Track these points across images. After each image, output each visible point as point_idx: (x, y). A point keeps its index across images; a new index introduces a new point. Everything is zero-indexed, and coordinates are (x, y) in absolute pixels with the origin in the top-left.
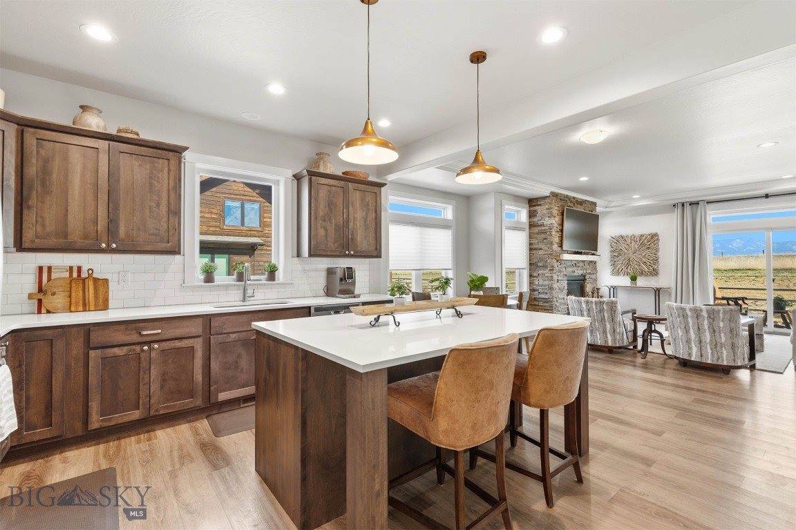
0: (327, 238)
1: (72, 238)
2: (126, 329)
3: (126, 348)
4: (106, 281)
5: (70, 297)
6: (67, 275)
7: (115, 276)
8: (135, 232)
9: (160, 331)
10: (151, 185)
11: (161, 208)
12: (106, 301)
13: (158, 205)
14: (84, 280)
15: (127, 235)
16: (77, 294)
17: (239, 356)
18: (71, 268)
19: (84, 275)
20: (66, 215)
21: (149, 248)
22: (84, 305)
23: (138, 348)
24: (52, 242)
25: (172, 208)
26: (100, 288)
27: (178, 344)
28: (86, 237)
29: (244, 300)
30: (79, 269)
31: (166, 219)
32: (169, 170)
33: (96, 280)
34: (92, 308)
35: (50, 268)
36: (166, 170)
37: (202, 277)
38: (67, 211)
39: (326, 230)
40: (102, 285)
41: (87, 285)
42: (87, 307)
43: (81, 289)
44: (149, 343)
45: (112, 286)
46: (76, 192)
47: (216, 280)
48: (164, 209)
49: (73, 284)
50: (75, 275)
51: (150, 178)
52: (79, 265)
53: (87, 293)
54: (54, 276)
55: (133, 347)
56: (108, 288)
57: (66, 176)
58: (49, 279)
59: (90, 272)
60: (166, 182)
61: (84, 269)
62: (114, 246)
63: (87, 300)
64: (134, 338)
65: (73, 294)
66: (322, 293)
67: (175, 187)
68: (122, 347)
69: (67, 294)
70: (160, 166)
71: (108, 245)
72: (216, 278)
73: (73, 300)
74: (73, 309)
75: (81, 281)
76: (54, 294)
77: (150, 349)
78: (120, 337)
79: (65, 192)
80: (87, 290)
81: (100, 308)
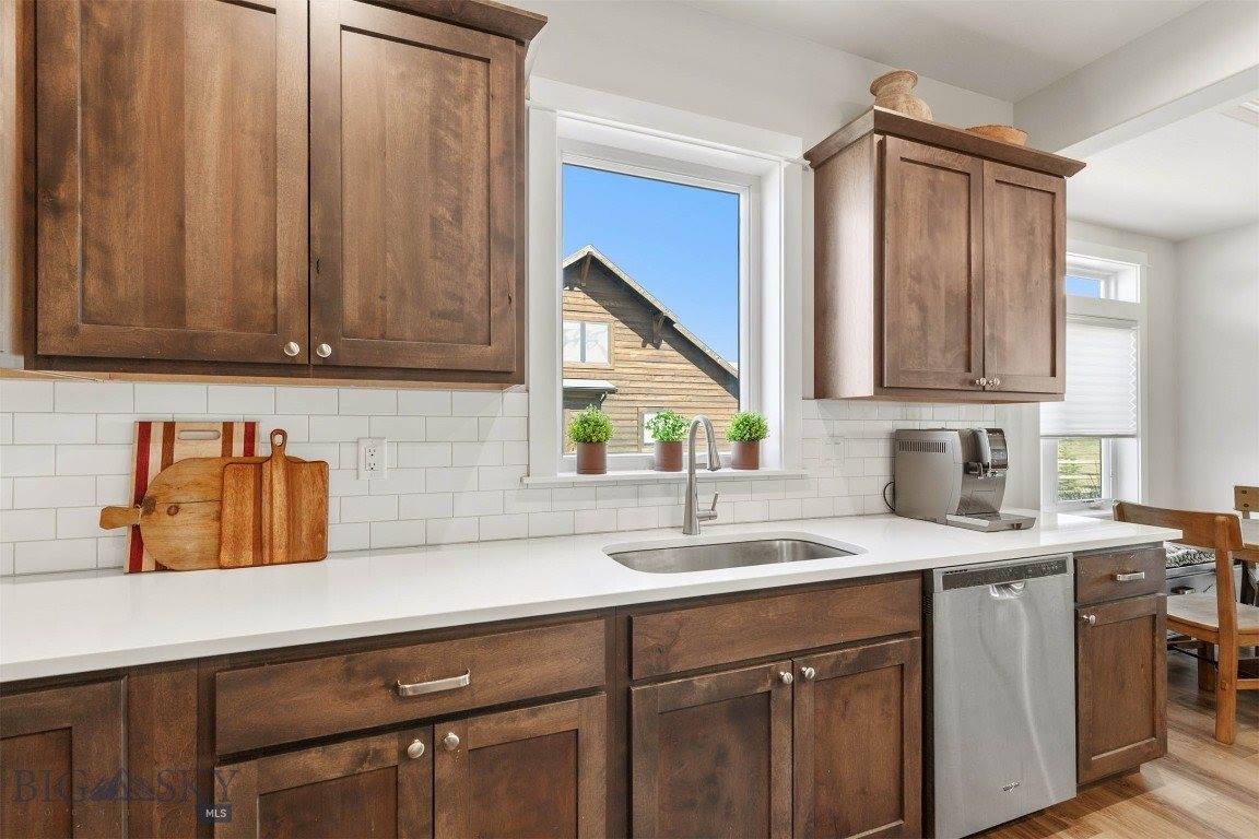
0: (924, 335)
1: (198, 322)
2: (349, 673)
3: (348, 748)
4: (321, 467)
5: (219, 518)
6: (215, 449)
7: (348, 451)
8: (390, 304)
9: (464, 680)
10: (437, 145)
11: (465, 224)
12: (320, 530)
13: (458, 215)
14: (259, 465)
15: (367, 313)
16: (239, 511)
17: (721, 756)
18: (228, 427)
19: (262, 449)
20: (179, 242)
21: (431, 361)
22: (258, 545)
23: (389, 745)
24: (137, 333)
25: (499, 223)
26: (304, 491)
27: (526, 723)
28: (241, 320)
29: (689, 528)
30: (250, 429)
31: (480, 264)
32: (489, 96)
33: (293, 465)
34: (280, 554)
35: (169, 427)
36: (479, 97)
37: (573, 455)
38: (181, 225)
39: (923, 308)
40: (308, 477)
41: (266, 482)
42: (267, 552)
43: (249, 492)
44: (426, 725)
45: (337, 483)
46: (211, 162)
47: (608, 463)
48: (474, 229)
49: (230, 481)
50: (238, 449)
51: (435, 121)
52: (249, 419)
53: (266, 507)
54: (180, 451)
55: (374, 743)
56: (326, 491)
57: (178, 103)
58: (167, 461)
59: (278, 439)
60: (481, 135)
61: (263, 433)
62: (327, 350)
63: (266, 533)
64: (375, 707)
65: (228, 510)
66: (879, 504)
67: (506, 154)
68: (334, 747)
69: (212, 509)
70: (462, 80)
71: (310, 349)
72: (611, 456)
73: (228, 530)
74: (225, 557)
75: (250, 470)
76: (174, 510)
77: (434, 747)
78: (327, 705)
79: (175, 163)
80: (266, 498)
81: (304, 553)
